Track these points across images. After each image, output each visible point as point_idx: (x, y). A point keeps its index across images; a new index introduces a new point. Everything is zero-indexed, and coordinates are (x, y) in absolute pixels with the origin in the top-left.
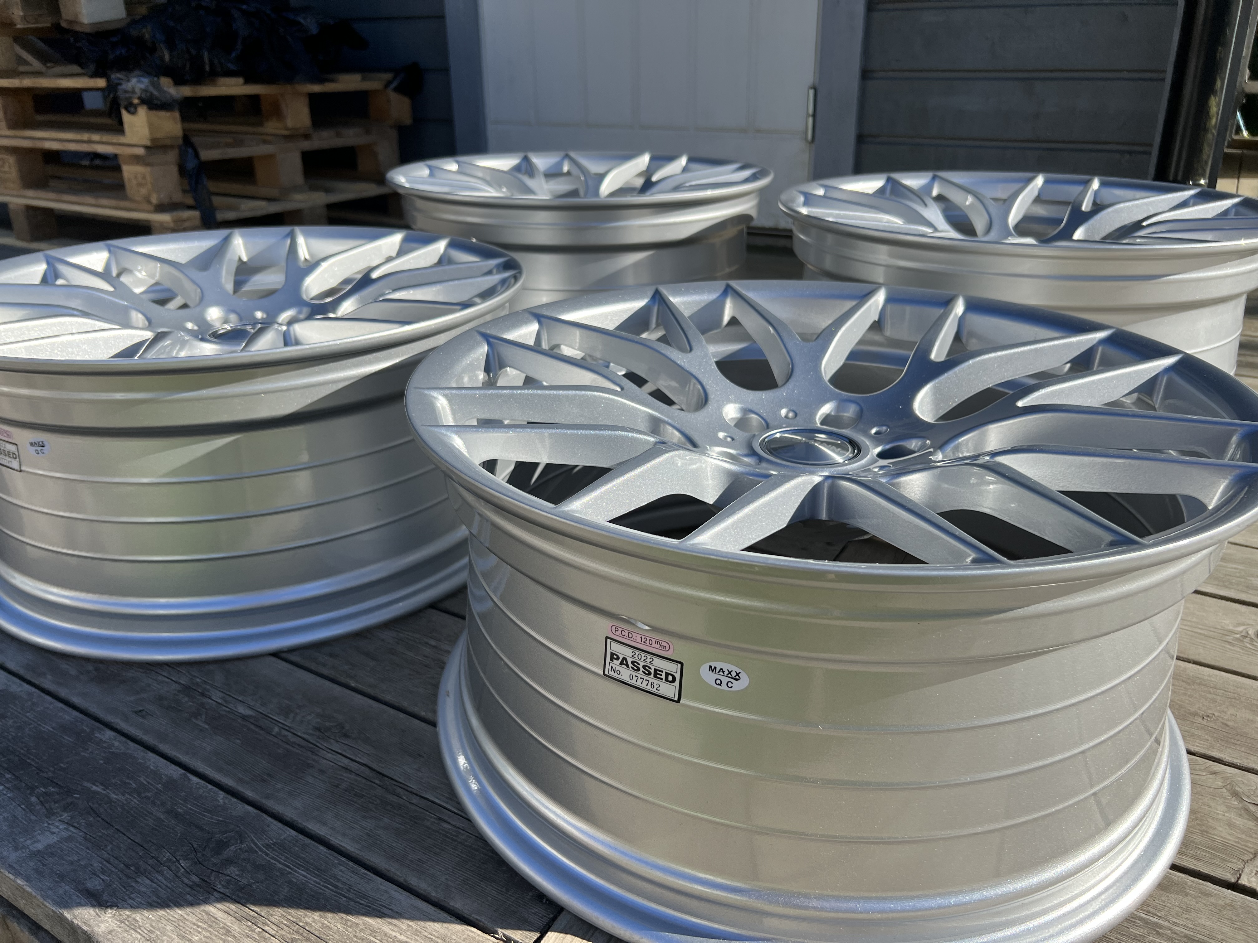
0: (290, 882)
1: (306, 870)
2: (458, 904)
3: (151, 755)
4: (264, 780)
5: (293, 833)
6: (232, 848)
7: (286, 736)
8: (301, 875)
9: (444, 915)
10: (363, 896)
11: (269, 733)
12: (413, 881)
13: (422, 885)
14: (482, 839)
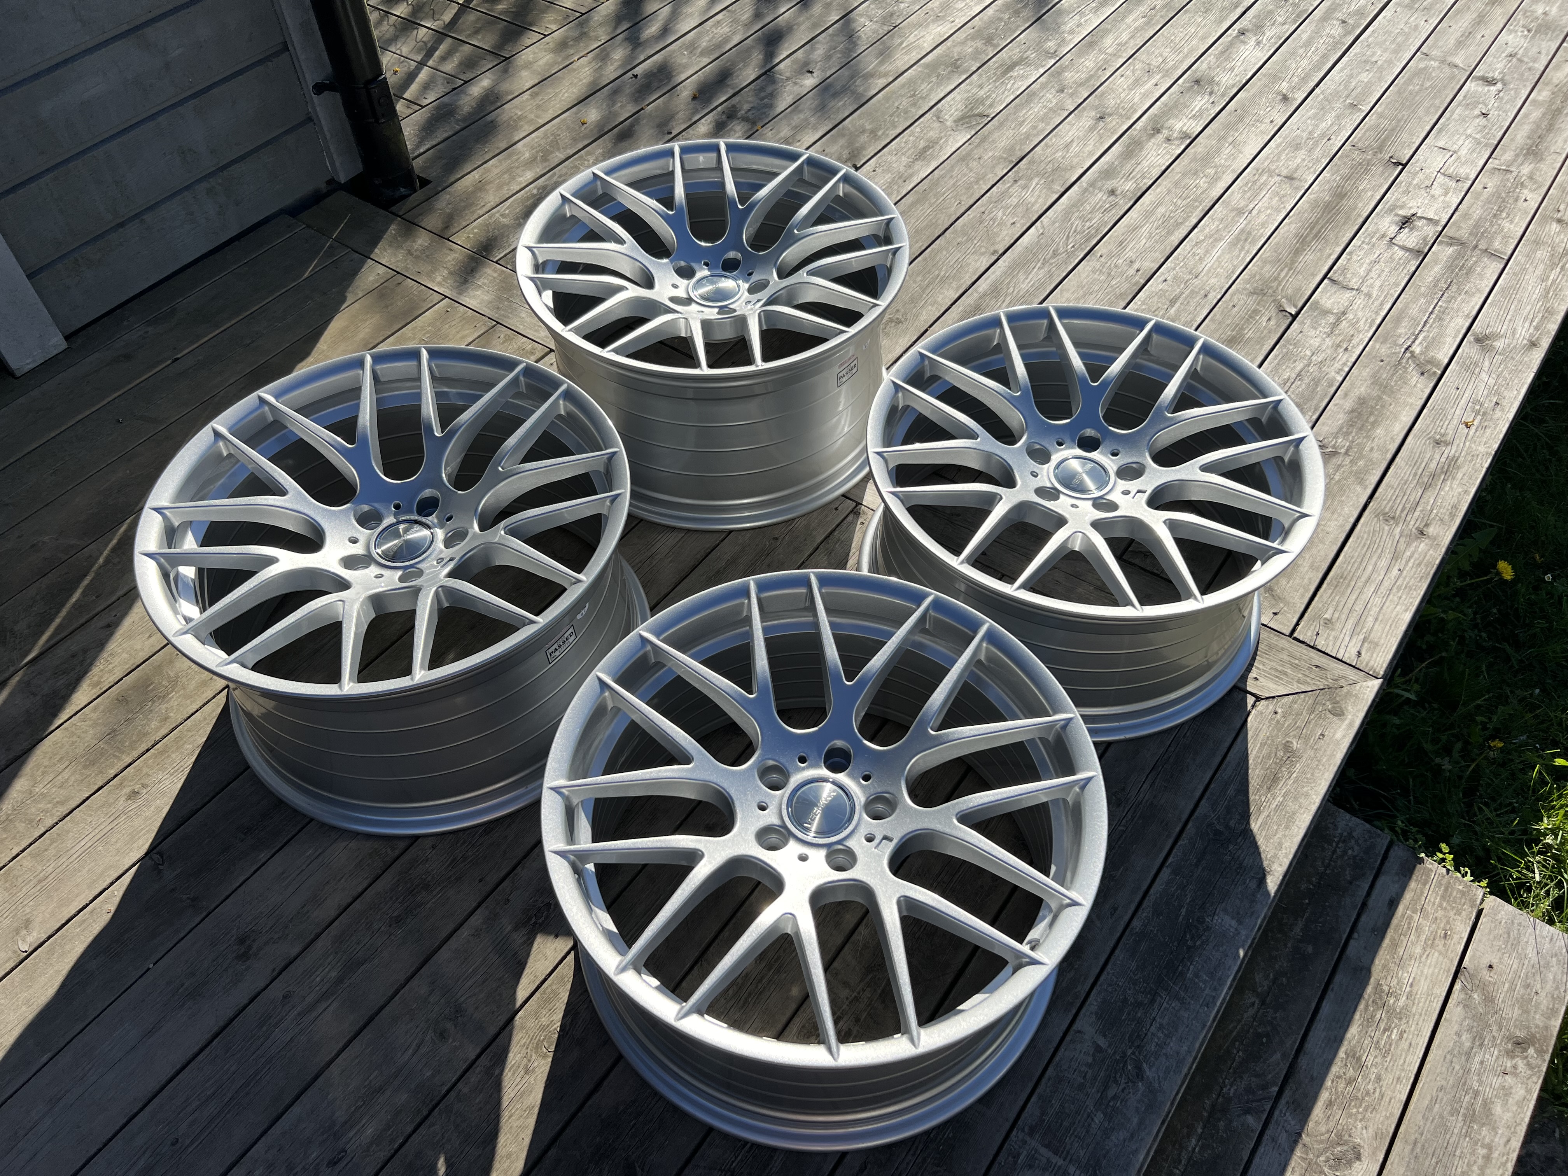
0: (1235, 797)
1: (1227, 790)
2: (1238, 726)
3: (1152, 891)
4: (1167, 824)
5: (1203, 801)
6: (1218, 827)
7: (1127, 822)
8: (1231, 792)
9: (1244, 730)
10: (1239, 763)
11: (1124, 832)
12: (1227, 744)
13: (1230, 740)
14: (1194, 719)
